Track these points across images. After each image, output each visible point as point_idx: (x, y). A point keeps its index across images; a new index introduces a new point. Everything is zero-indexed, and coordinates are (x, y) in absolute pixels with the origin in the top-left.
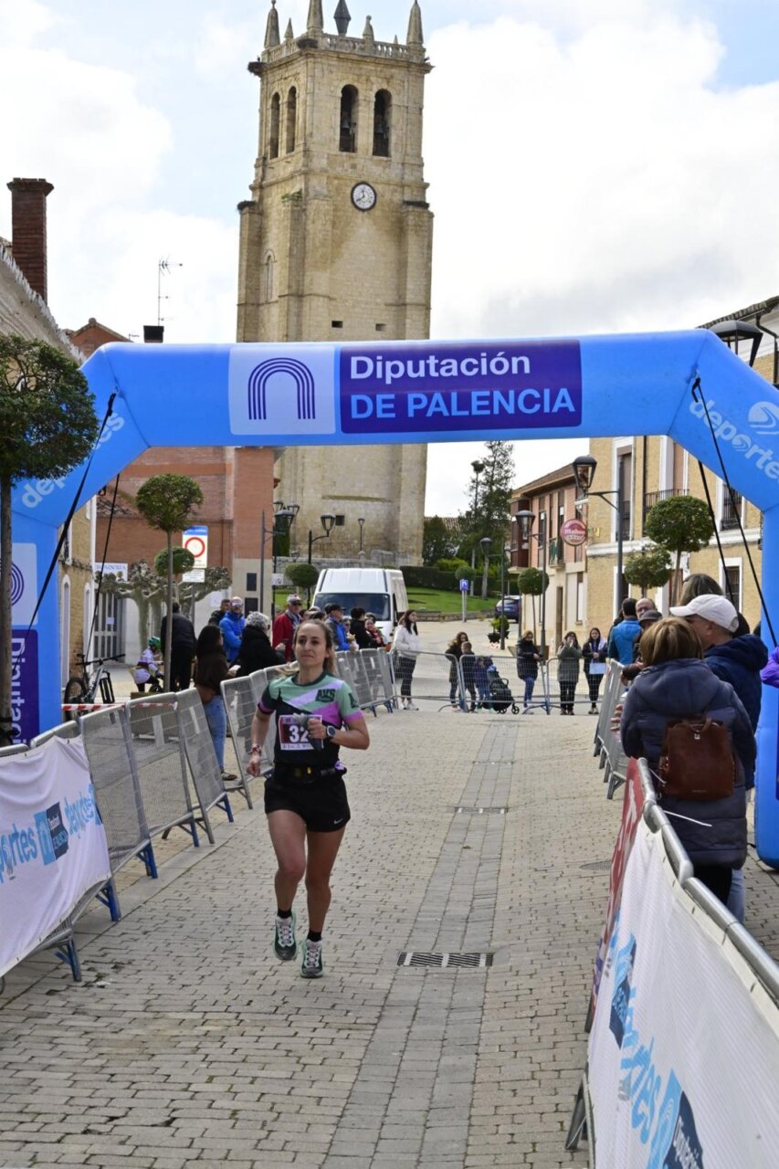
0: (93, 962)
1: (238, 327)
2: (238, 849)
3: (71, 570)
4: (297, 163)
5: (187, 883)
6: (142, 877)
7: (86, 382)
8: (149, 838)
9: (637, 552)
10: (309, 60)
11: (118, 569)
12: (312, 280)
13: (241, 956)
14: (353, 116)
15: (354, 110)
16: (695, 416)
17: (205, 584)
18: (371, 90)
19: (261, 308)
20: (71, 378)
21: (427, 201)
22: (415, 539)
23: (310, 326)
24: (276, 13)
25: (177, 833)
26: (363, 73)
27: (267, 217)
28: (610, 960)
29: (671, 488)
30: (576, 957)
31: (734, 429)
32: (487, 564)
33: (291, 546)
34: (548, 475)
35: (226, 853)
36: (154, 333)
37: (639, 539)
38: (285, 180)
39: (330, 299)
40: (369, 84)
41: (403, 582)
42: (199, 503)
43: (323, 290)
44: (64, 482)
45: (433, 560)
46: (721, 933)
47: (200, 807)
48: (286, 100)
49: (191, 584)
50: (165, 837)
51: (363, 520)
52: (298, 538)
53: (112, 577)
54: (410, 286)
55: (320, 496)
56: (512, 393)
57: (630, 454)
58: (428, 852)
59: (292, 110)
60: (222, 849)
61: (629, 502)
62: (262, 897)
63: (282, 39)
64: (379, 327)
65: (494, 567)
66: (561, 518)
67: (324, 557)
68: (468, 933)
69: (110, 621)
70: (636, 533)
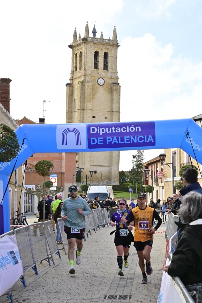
0: (18, 299)
1: (66, 118)
2: (61, 266)
3: (17, 187)
4: (82, 73)
5: (46, 276)
6: (34, 274)
7: (16, 135)
8: (36, 263)
9: (178, 180)
10: (85, 44)
11: (32, 187)
12: (87, 105)
13: (60, 297)
14: (98, 59)
15: (98, 58)
16: (187, 143)
17: (56, 191)
18: (103, 52)
19: (73, 113)
20: (12, 134)
21: (119, 83)
22: (117, 177)
23: (86, 118)
24: (76, 31)
25: (44, 262)
26: (100, 47)
27: (74, 87)
28: (159, 298)
29: (187, 162)
30: (155, 296)
31: (198, 146)
32: (137, 184)
33: (82, 180)
34: (154, 159)
35: (58, 267)
36: (42, 121)
37: (179, 177)
38: (79, 77)
39: (92, 110)
40: (102, 50)
41: (112, 190)
42: (52, 168)
43: (90, 108)
44: (10, 163)
45: (122, 183)
46: (180, 290)
47: (51, 254)
48: (79, 55)
49: (52, 191)
50: (41, 263)
51: (102, 172)
52: (84, 177)
53: (30, 189)
54: (114, 106)
55: (90, 165)
56: (136, 137)
57: (176, 153)
58: (116, 266)
59: (81, 58)
60: (57, 266)
61: (176, 166)
62: (67, 280)
63: (78, 39)
64: (106, 118)
65: (139, 185)
66: (157, 171)
67: (91, 182)
68: (125, 290)
69: (30, 201)
70: (178, 175)
